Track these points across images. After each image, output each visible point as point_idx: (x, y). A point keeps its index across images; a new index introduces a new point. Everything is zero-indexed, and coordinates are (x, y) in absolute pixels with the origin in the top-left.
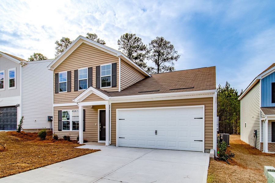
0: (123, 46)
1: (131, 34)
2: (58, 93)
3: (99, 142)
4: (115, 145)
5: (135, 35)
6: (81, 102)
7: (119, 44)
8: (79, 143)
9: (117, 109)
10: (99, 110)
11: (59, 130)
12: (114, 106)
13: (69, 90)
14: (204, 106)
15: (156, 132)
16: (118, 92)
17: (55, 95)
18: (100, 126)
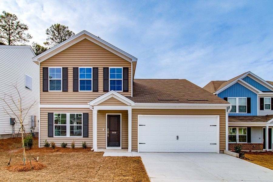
0: (52, 37)
1: (63, 25)
2: (48, 92)
3: (107, 148)
4: (136, 151)
5: (67, 27)
6: (97, 105)
7: (48, 34)
8: (93, 150)
9: (138, 115)
10: (107, 114)
11: (49, 136)
12: (136, 112)
13: (65, 90)
14: (219, 116)
15: (178, 137)
16: (131, 97)
17: (41, 93)
18: (108, 131)
